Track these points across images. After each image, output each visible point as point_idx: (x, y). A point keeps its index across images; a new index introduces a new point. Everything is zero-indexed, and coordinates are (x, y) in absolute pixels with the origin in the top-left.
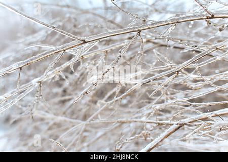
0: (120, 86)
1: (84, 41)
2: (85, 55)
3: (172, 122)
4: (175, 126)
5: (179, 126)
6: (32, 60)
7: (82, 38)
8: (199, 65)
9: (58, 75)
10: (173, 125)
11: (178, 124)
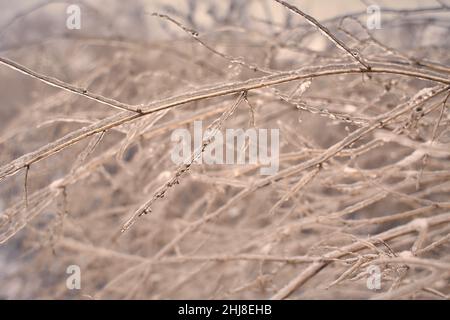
0: (215, 193)
1: (139, 111)
2: (147, 132)
3: (311, 258)
4: (316, 265)
5: (322, 264)
6: (46, 151)
7: (135, 107)
8: (356, 152)
9: (96, 172)
10: (312, 262)
11: (320, 261)
